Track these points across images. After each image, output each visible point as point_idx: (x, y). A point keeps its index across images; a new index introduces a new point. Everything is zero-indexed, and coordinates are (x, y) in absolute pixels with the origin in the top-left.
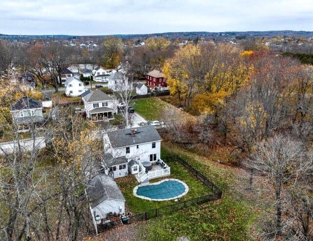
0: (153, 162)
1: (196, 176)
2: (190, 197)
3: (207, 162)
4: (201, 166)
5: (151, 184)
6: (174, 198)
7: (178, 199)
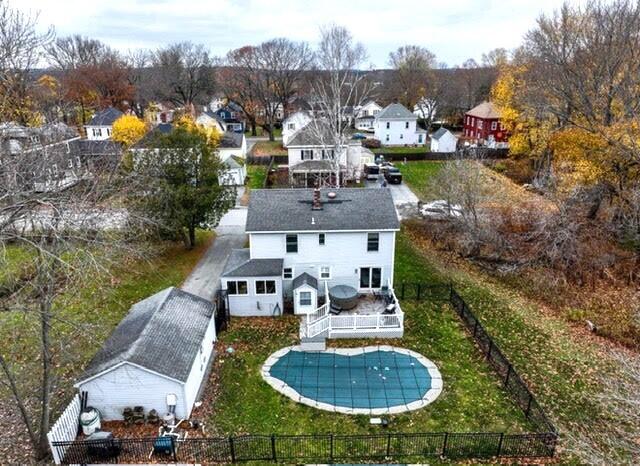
0: (370, 290)
1: (489, 356)
2: (432, 422)
3: (547, 322)
4: (521, 331)
5: (330, 350)
6: (375, 411)
7: (384, 417)
